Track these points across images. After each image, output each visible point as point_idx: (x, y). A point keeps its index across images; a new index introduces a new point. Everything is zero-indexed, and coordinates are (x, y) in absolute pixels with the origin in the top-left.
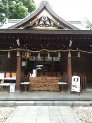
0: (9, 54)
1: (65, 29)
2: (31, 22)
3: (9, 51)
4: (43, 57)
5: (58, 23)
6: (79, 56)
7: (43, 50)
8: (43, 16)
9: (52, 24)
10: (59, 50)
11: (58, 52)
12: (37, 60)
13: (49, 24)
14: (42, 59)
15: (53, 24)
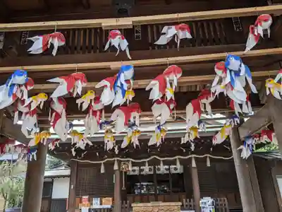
0: (102, 167)
3: (102, 162)
4: (152, 167)
6: (208, 164)
7: (152, 157)
10: (177, 157)
11: (176, 159)
12: (142, 173)
14: (150, 170)
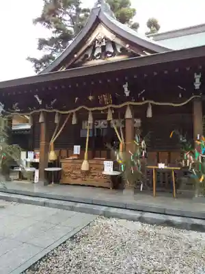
1: (142, 56)
2: (76, 56)
5: (128, 46)
6: (149, 114)
8: (97, 38)
9: (119, 50)
10: (109, 106)
11: (107, 109)
13: (112, 50)
15: (121, 50)
